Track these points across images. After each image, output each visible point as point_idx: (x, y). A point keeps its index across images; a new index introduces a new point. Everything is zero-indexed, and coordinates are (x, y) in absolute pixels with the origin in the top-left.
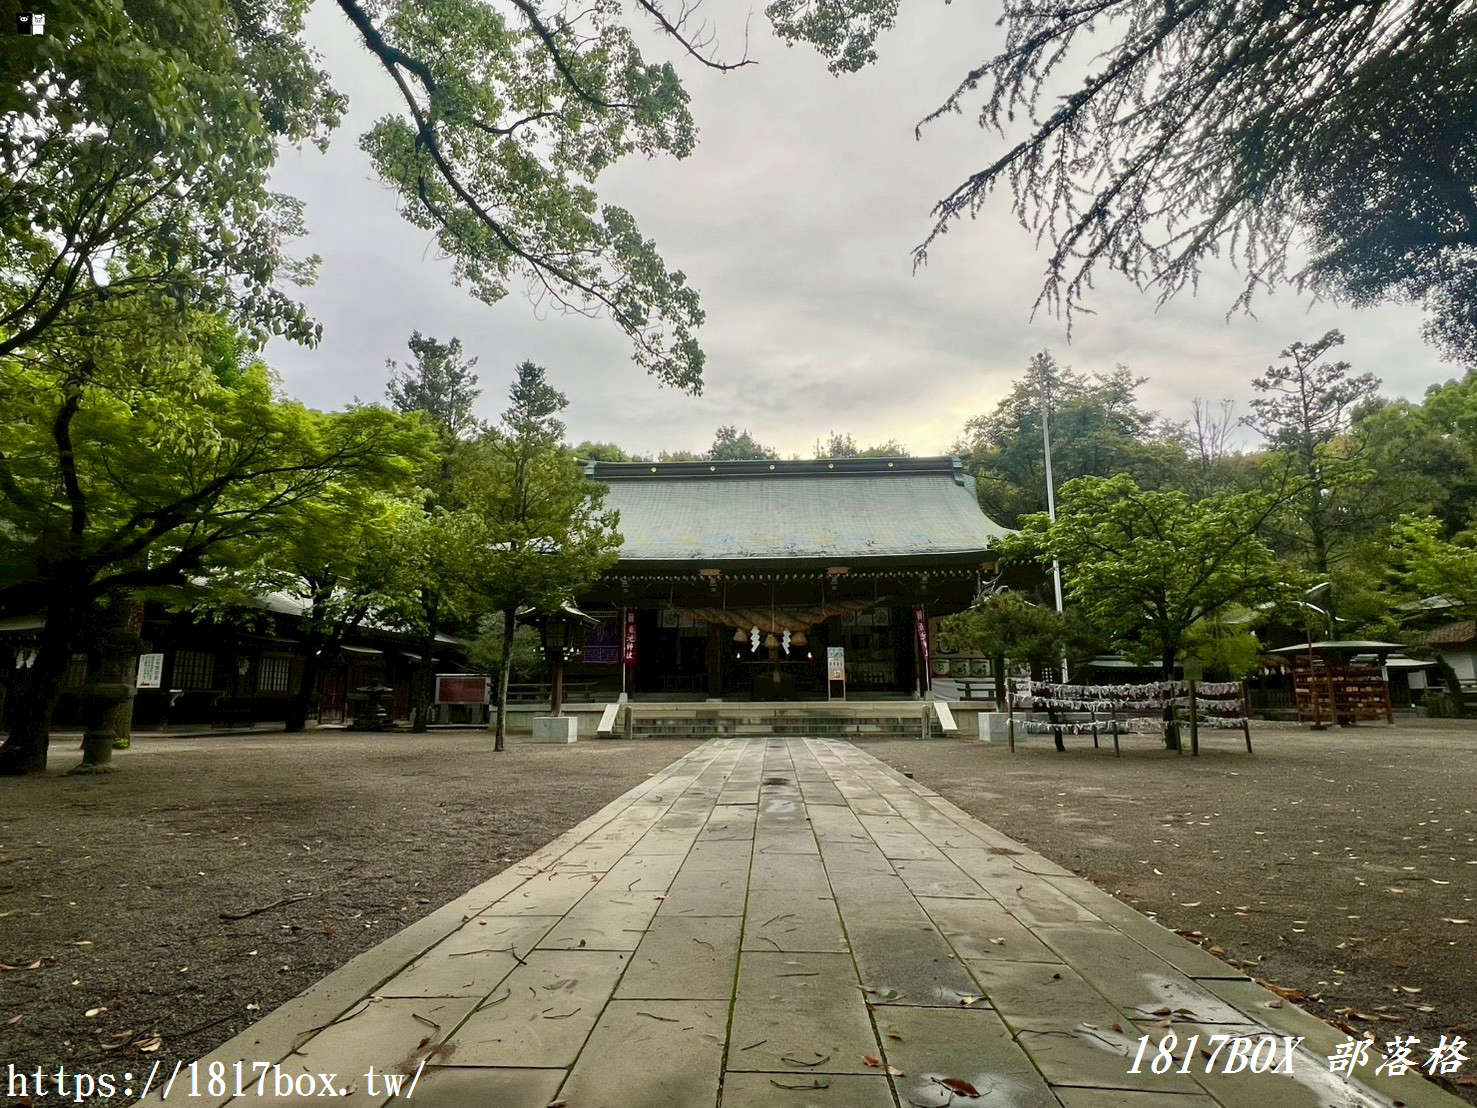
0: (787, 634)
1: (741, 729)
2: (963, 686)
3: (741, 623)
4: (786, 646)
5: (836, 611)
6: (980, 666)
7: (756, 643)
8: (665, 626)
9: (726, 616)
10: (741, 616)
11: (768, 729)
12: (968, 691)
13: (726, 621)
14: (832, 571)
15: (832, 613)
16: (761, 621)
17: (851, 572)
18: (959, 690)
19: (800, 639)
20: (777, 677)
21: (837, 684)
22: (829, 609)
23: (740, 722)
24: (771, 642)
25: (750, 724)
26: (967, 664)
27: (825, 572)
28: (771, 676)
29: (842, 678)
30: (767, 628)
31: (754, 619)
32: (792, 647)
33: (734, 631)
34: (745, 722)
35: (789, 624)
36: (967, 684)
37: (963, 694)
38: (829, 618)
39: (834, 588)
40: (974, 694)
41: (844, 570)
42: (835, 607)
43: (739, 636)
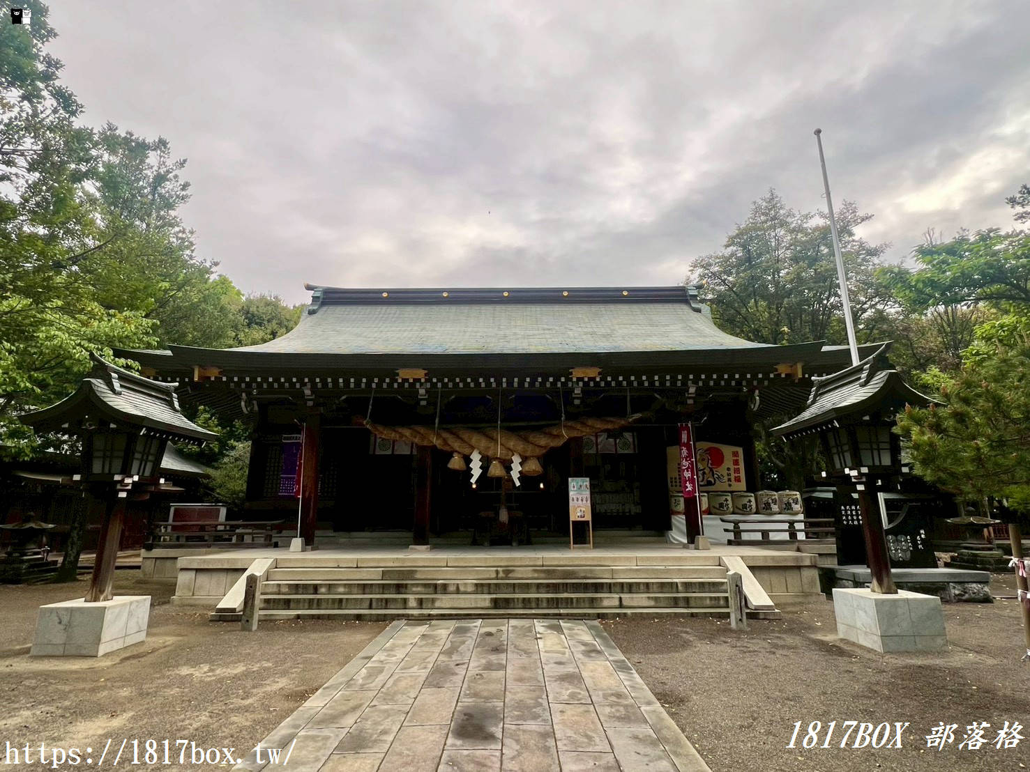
0: (516, 460)
1: (445, 603)
2: (731, 526)
3: (456, 445)
4: (515, 475)
5: (580, 431)
6: (745, 501)
7: (476, 472)
8: (378, 452)
9: (439, 436)
10: (458, 437)
11: (485, 600)
12: (737, 532)
13: (436, 442)
14: (577, 373)
15: (575, 434)
16: (484, 443)
17: (603, 376)
18: (726, 530)
19: (534, 466)
20: (504, 516)
21: (581, 526)
22: (571, 428)
23: (445, 588)
24: (496, 470)
25: (458, 591)
26: (729, 498)
27: (568, 376)
28: (497, 514)
29: (588, 517)
30: (490, 453)
31: (475, 439)
32: (523, 476)
33: (449, 455)
34: (452, 589)
35: (520, 446)
36: (736, 523)
37: (731, 536)
38: (570, 439)
39: (577, 402)
40: (745, 537)
41: (593, 372)
42: (579, 426)
43: (456, 463)
